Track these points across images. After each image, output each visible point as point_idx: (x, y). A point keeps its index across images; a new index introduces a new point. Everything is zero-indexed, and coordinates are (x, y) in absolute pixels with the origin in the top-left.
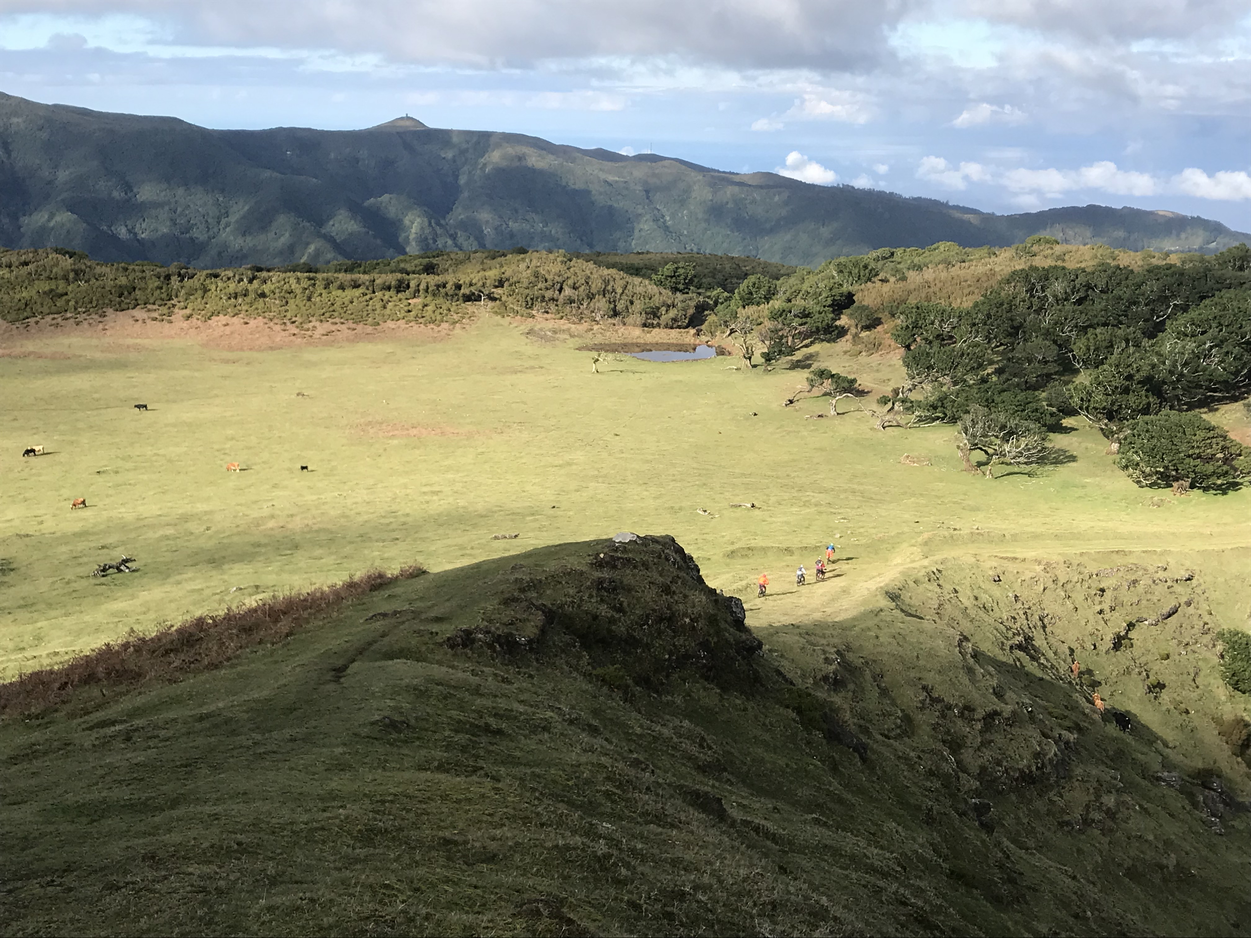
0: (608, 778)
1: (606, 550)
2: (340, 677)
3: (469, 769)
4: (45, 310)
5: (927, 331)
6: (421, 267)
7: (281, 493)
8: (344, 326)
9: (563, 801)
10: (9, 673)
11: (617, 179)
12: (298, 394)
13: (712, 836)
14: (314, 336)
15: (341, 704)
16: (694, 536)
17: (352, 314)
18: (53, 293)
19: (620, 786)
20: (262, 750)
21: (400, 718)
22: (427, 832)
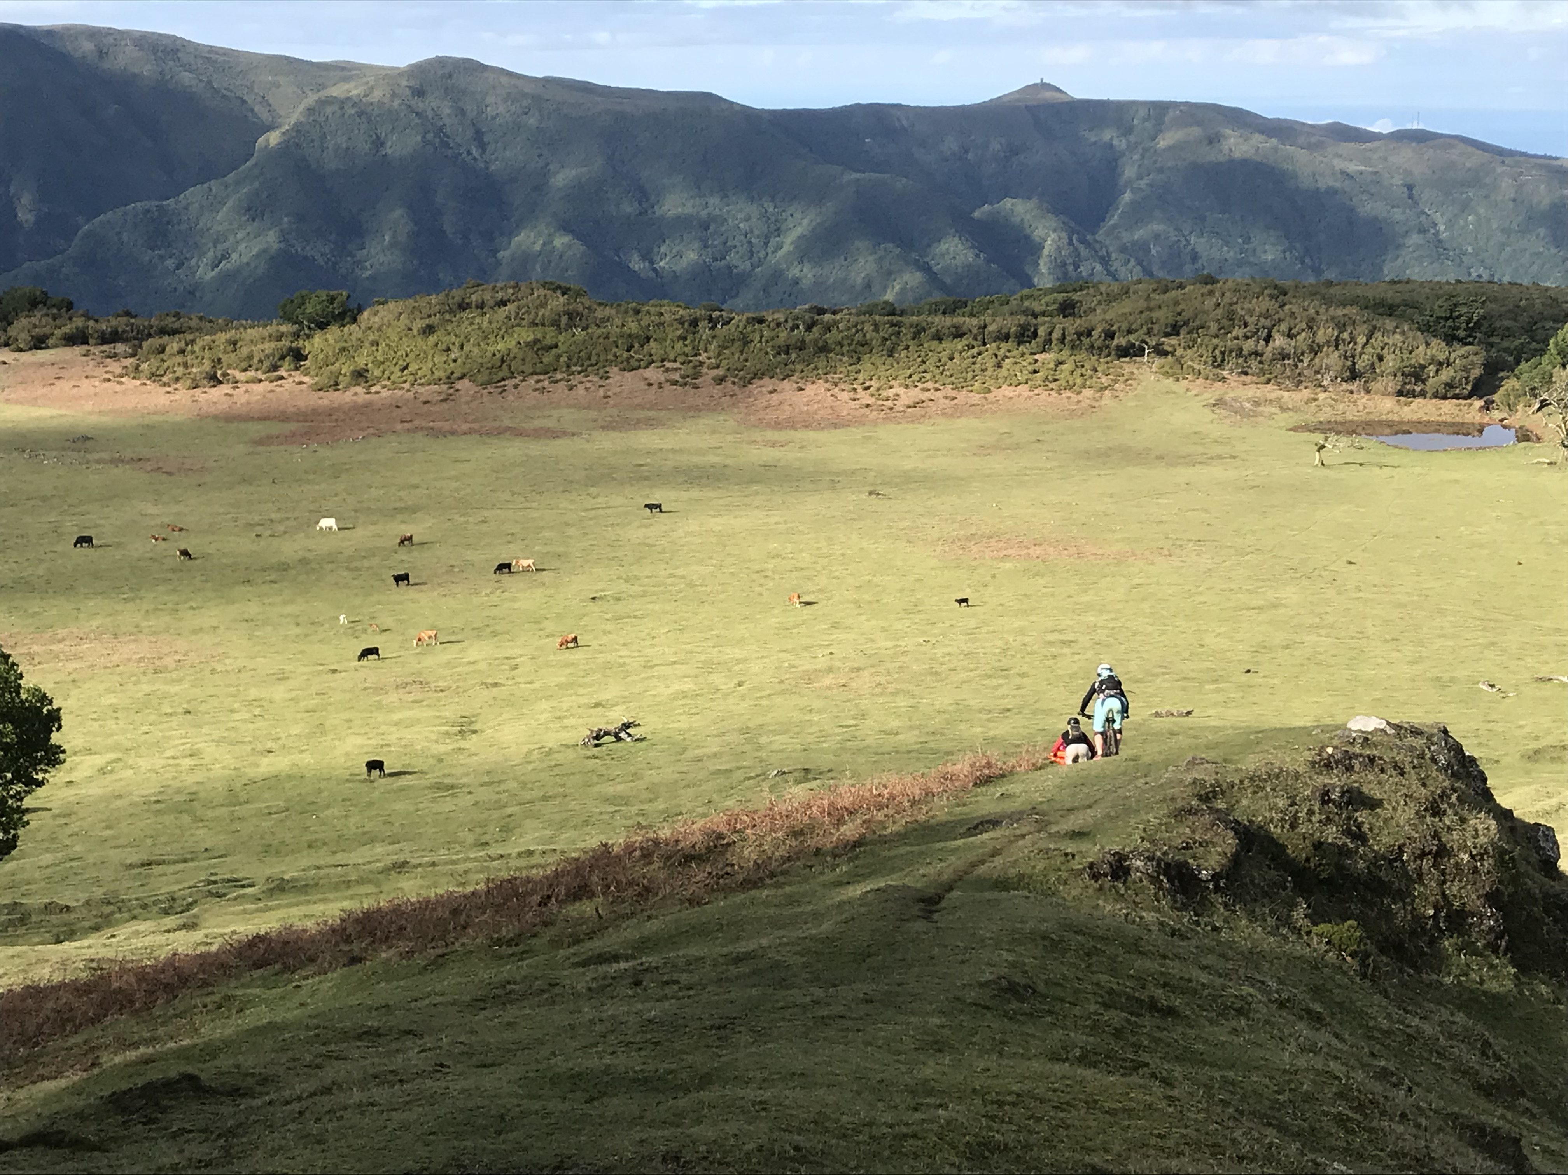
0: (1340, 1095)
1: (1336, 742)
2: (932, 912)
3: (1128, 1064)
4: (528, 369)
6: (1055, 306)
7: (842, 636)
8: (939, 394)
9: (1270, 1125)
10: (471, 878)
11: (1362, 168)
12: (871, 493)
14: (896, 408)
15: (936, 951)
16: (1473, 725)
17: (951, 376)
18: (538, 346)
19: (1360, 1108)
20: (825, 1013)
21: (1023, 981)
22: (1067, 1154)
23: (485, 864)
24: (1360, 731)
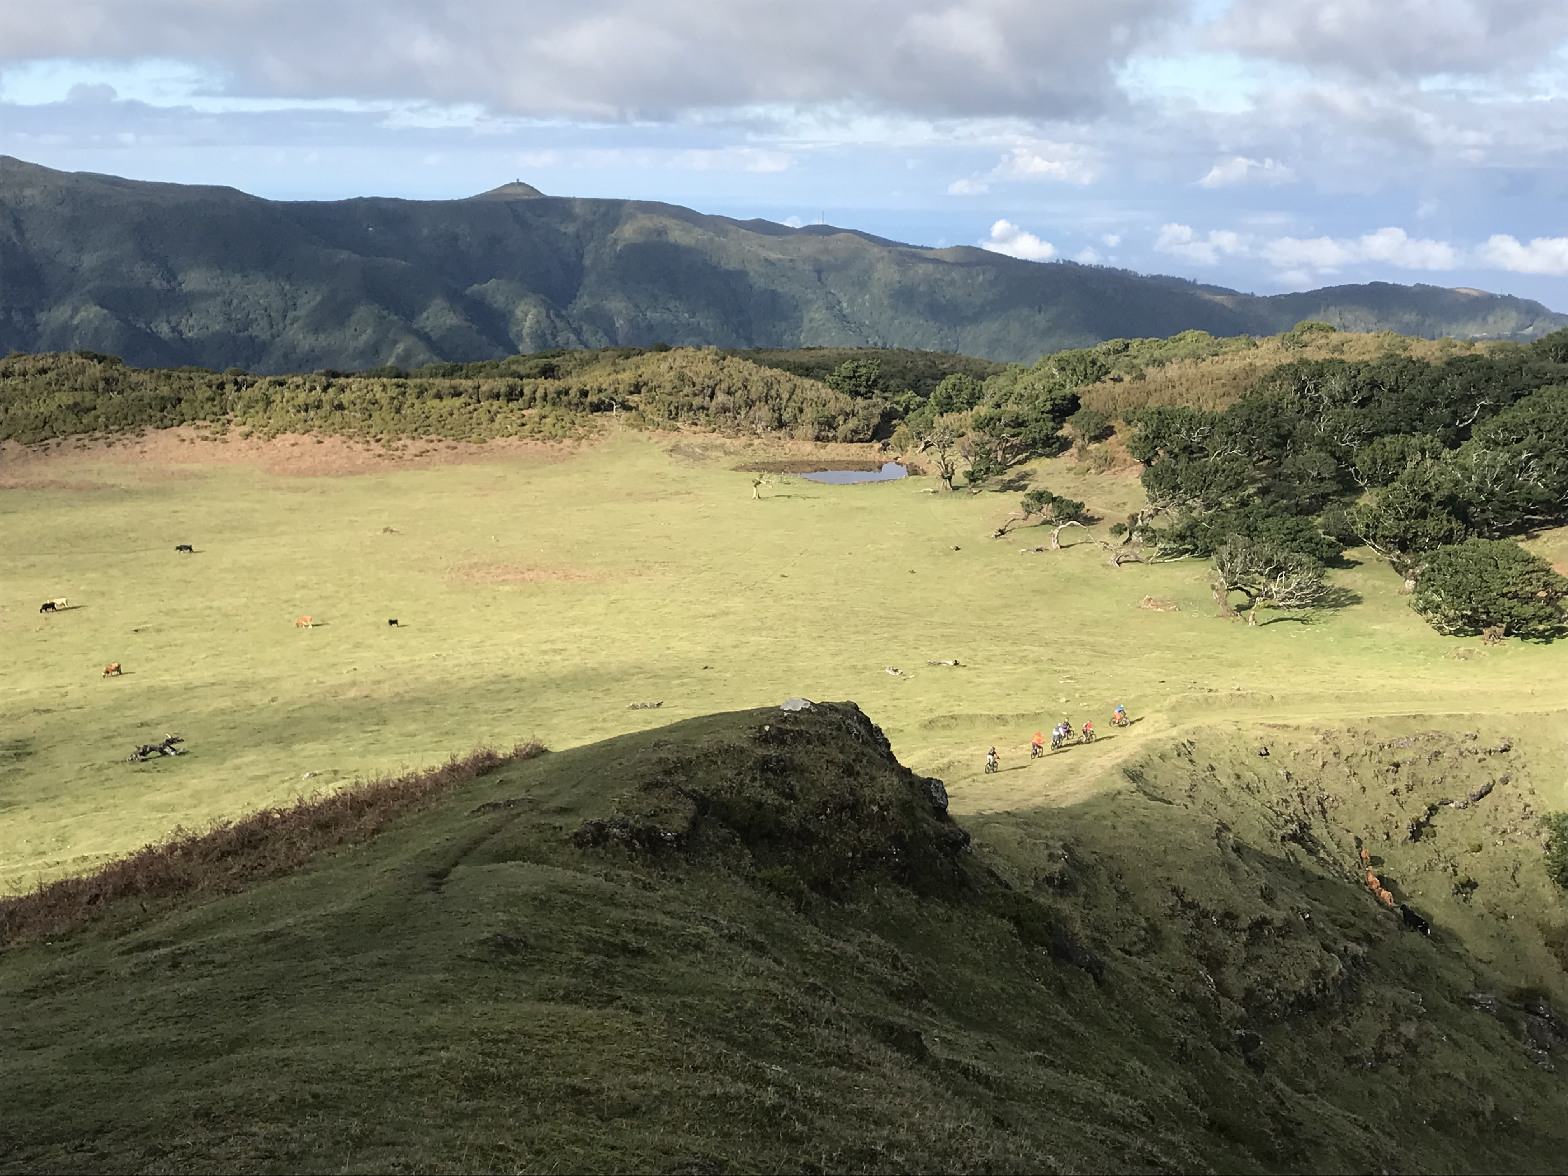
0: (778, 1009)
1: (772, 721)
2: (440, 884)
3: (604, 999)
4: (69, 428)
5: (1171, 442)
6: (537, 370)
7: (365, 654)
8: (441, 444)
9: (720, 1038)
10: (26, 884)
11: (781, 256)
12: (385, 530)
13: (910, 1080)
14: (405, 458)
15: (443, 918)
16: (882, 702)
17: (451, 429)
18: (78, 408)
19: (793, 1019)
20: (343, 978)
21: (516, 936)
22: (551, 1079)
23: (44, 871)
24: (790, 711)
